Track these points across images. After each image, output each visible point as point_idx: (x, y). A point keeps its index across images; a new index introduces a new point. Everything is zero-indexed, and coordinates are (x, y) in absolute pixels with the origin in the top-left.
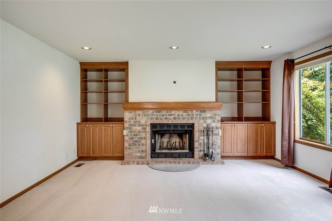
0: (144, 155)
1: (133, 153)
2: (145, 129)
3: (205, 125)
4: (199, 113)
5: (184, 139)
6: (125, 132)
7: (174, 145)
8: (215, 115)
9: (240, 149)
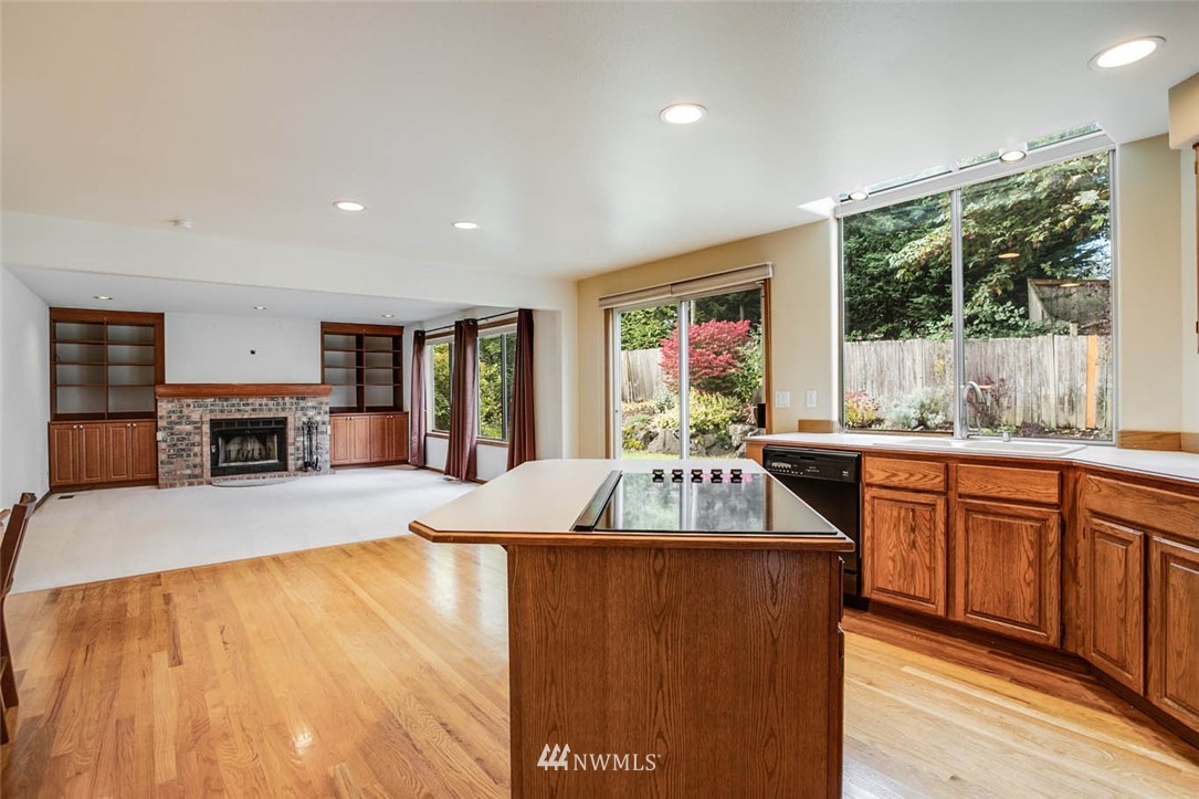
0: (197, 471)
1: (175, 471)
2: (200, 428)
3: (305, 419)
4: (294, 400)
5: (269, 444)
6: (160, 436)
7: (250, 455)
8: (321, 403)
9: (359, 453)
